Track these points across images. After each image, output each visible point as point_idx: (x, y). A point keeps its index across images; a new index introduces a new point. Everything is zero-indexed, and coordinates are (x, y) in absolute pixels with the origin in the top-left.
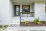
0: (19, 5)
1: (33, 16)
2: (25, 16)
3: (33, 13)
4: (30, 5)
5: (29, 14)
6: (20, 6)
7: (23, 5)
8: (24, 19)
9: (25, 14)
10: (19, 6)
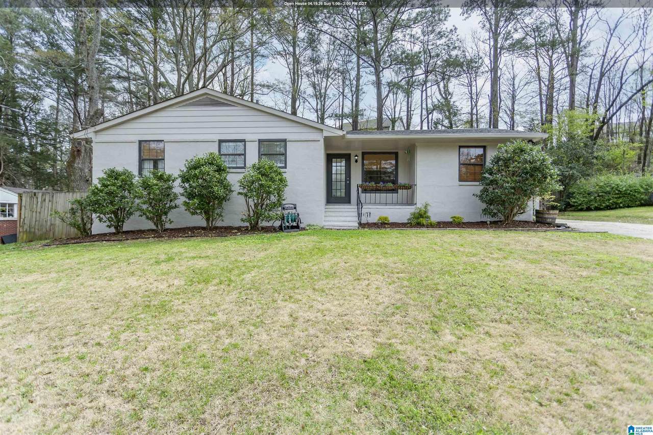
0: (349, 155)
1: (410, 202)
2: (378, 201)
3: (410, 187)
4: (396, 154)
5: (394, 191)
6: (353, 159)
7: (364, 154)
8: (372, 211)
9: (378, 195)
10: (347, 157)
